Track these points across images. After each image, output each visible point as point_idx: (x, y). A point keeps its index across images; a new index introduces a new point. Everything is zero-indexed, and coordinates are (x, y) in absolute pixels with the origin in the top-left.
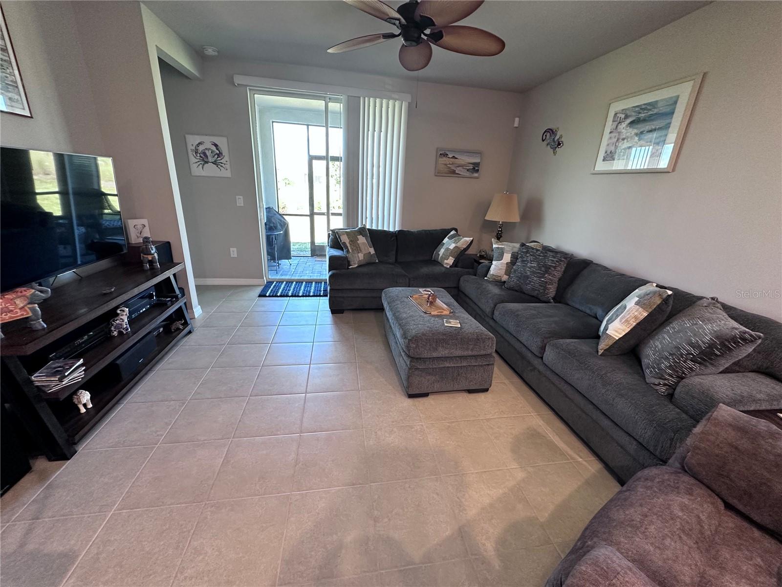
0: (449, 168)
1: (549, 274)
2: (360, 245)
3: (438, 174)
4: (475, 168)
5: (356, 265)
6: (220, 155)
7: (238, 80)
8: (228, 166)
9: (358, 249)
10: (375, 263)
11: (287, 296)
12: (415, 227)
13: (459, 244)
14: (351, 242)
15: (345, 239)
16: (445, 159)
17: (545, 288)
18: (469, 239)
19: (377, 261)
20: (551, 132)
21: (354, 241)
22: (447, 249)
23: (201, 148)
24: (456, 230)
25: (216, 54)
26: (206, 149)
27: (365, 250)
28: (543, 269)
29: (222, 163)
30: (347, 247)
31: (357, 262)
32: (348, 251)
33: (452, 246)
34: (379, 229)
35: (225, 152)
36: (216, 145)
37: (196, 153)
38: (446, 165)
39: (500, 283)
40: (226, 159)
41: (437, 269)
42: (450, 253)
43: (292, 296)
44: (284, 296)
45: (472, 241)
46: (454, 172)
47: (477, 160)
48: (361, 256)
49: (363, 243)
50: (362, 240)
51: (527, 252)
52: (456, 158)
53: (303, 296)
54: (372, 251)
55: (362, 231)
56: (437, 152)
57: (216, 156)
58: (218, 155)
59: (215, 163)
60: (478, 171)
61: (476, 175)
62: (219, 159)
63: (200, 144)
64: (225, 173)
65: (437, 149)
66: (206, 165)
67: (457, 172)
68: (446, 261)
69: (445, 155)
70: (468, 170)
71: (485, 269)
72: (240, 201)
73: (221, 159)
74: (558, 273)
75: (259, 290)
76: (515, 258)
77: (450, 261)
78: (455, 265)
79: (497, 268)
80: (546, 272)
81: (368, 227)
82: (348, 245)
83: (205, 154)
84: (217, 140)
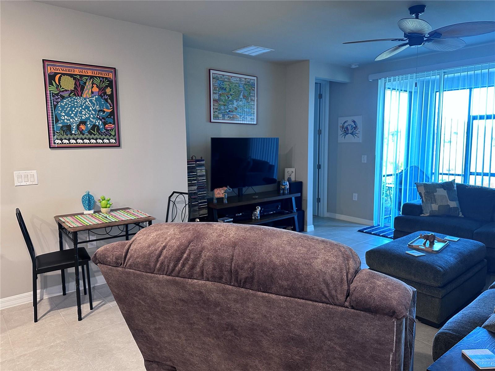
5: (428, 214)
7: (371, 77)
8: (359, 136)
11: (378, 235)
14: (427, 193)
19: (461, 215)
21: (430, 192)
23: (346, 125)
25: (357, 66)
26: (348, 125)
29: (356, 133)
32: (423, 201)
35: (359, 125)
36: (354, 122)
37: (343, 128)
40: (359, 130)
43: (382, 236)
44: (375, 235)
49: (443, 196)
50: (441, 192)
53: (389, 238)
54: (455, 205)
57: (353, 129)
58: (355, 128)
59: (352, 134)
62: (355, 130)
63: (345, 122)
64: (357, 140)
66: (347, 135)
73: (356, 131)
75: (363, 228)
83: (347, 128)
84: (356, 118)
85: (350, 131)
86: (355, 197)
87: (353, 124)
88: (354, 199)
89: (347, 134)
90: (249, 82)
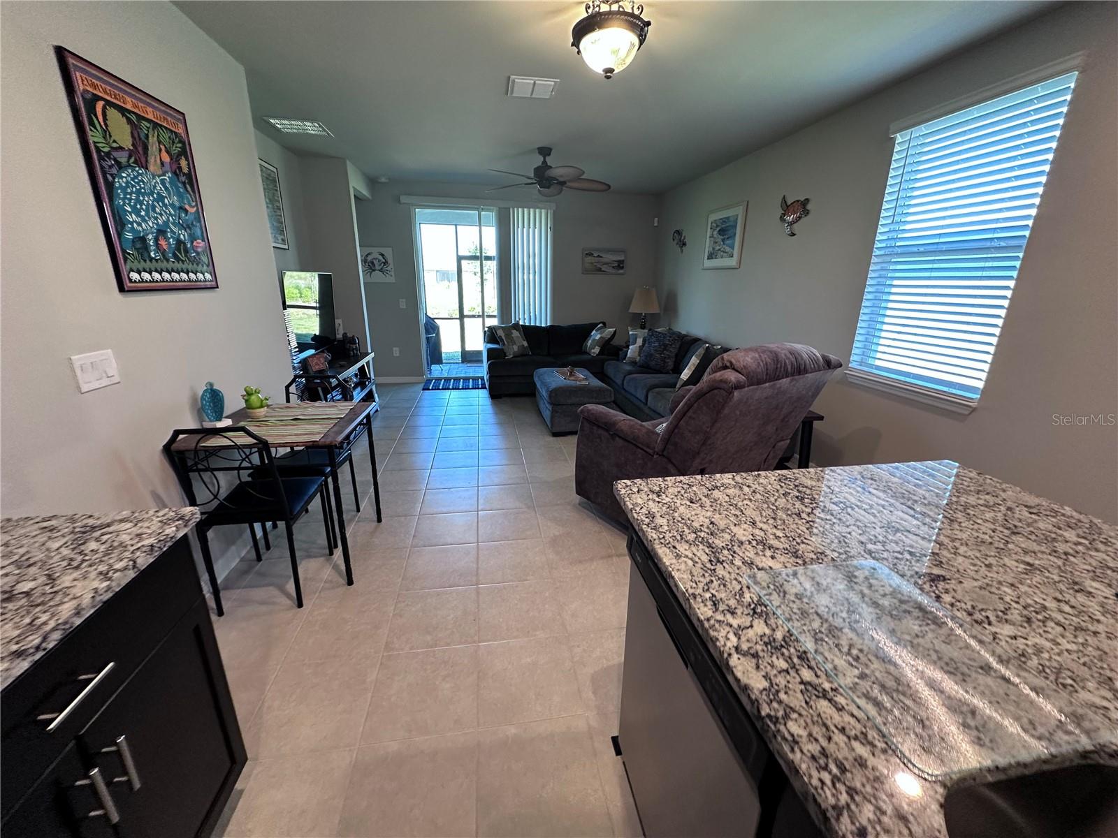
0: (596, 266)
1: (667, 351)
2: (515, 338)
3: (586, 271)
4: (620, 265)
5: (511, 356)
6: (386, 263)
7: (404, 199)
8: (393, 274)
9: (512, 341)
10: (529, 355)
11: (448, 389)
12: (565, 323)
13: (604, 335)
14: (506, 335)
15: (500, 333)
16: (590, 258)
17: (665, 362)
18: (612, 330)
19: (530, 353)
20: (678, 232)
21: (508, 335)
22: (594, 340)
23: (369, 258)
24: (604, 324)
25: (387, 181)
26: (374, 259)
27: (518, 344)
28: (663, 347)
29: (387, 271)
30: (502, 340)
31: (512, 353)
32: (504, 344)
33: (598, 337)
34: (532, 324)
35: (390, 260)
36: (382, 255)
37: (365, 262)
38: (592, 263)
39: (633, 363)
40: (391, 267)
41: (585, 357)
42: (597, 343)
43: (453, 389)
44: (445, 389)
45: (615, 332)
46: (600, 270)
47: (622, 258)
48: (515, 348)
49: (517, 337)
50: (515, 334)
51: (653, 335)
52: (601, 257)
53: (462, 389)
54: (525, 344)
55: (516, 326)
56: (583, 253)
57: (382, 265)
58: (384, 263)
59: (381, 270)
60: (623, 267)
61: (621, 271)
62: (385, 267)
63: (369, 254)
64: (390, 279)
65: (583, 249)
66: (373, 273)
67: (603, 269)
68: (593, 351)
69: (591, 255)
70: (613, 267)
71: (624, 354)
72: (403, 304)
73: (387, 267)
74: (673, 350)
75: (422, 386)
76: (644, 341)
77: (597, 350)
78: (601, 353)
79: (632, 351)
80: (665, 349)
81: (521, 323)
82: (503, 338)
83: (373, 263)
84: (383, 250)
85: (377, 268)
86: (396, 352)
87: (381, 258)
88: (395, 355)
89: (374, 270)
90: (269, 175)
